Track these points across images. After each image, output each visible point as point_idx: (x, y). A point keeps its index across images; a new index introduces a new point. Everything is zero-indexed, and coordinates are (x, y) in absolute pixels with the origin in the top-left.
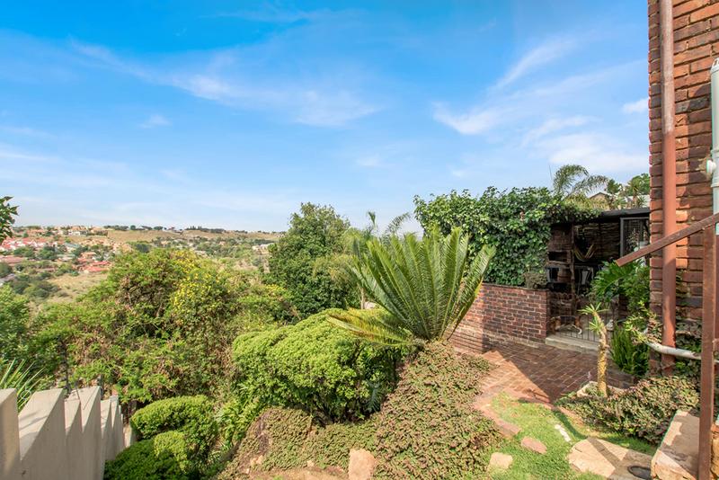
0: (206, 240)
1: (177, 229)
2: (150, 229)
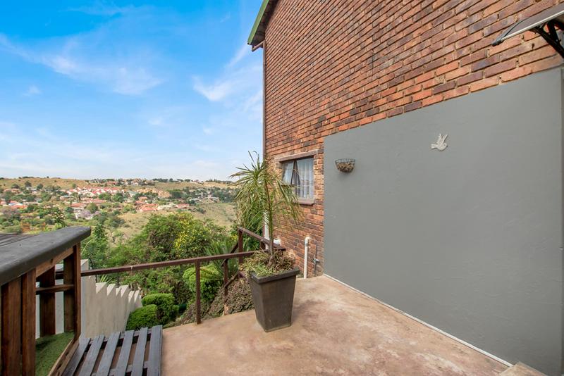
0: (219, 189)
1: (200, 181)
2: (182, 181)
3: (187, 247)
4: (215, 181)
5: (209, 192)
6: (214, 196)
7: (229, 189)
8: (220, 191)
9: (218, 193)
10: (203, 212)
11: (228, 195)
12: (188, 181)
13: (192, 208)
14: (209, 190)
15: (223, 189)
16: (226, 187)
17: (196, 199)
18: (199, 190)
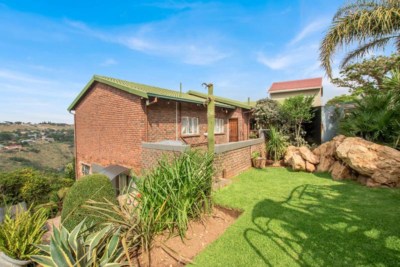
0: (54, 131)
1: (33, 123)
2: (11, 123)
3: (32, 192)
4: (49, 123)
5: (43, 134)
6: (48, 137)
7: (63, 130)
8: (55, 132)
9: (53, 134)
10: (37, 152)
11: (63, 136)
12: (19, 123)
13: (25, 148)
14: (43, 131)
15: (58, 131)
16: (61, 128)
17: (29, 140)
18: (32, 131)
